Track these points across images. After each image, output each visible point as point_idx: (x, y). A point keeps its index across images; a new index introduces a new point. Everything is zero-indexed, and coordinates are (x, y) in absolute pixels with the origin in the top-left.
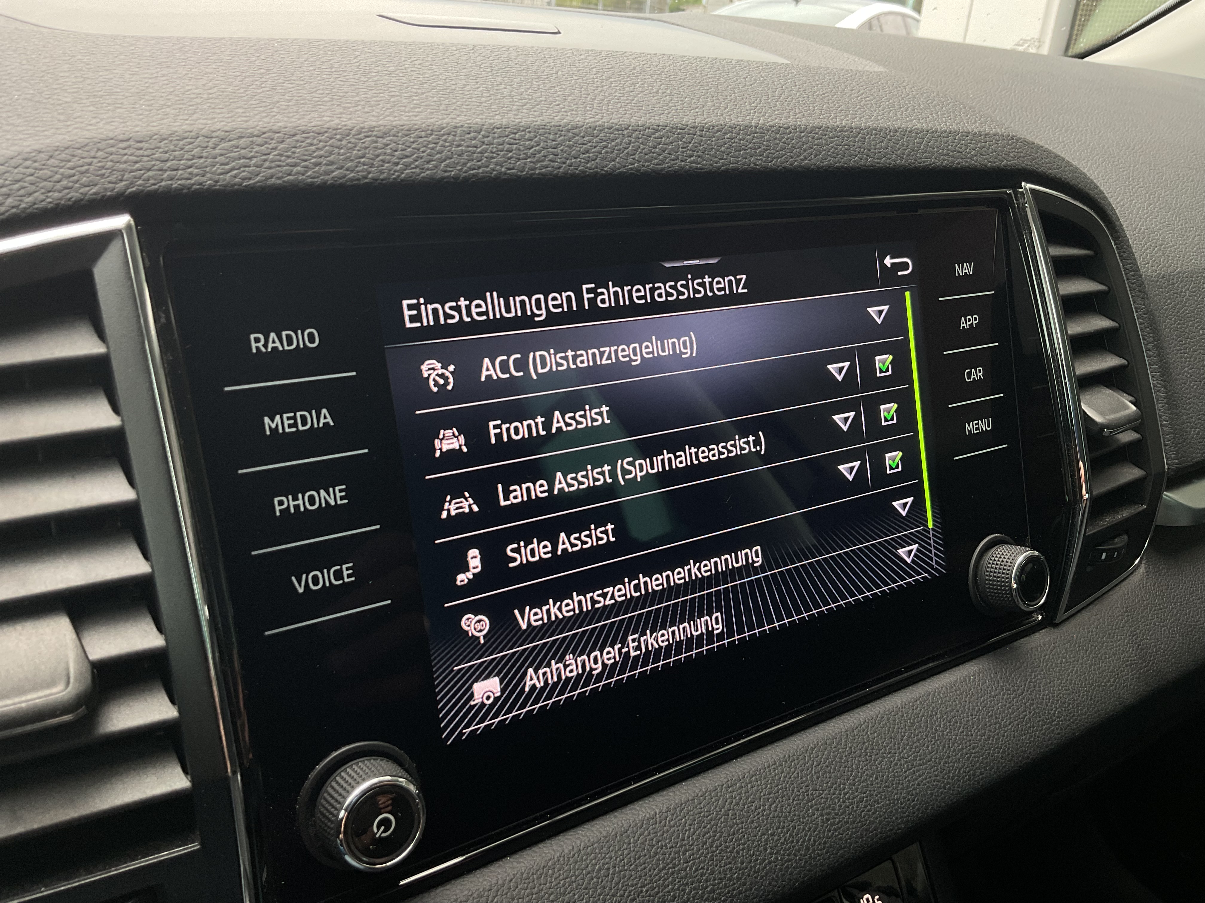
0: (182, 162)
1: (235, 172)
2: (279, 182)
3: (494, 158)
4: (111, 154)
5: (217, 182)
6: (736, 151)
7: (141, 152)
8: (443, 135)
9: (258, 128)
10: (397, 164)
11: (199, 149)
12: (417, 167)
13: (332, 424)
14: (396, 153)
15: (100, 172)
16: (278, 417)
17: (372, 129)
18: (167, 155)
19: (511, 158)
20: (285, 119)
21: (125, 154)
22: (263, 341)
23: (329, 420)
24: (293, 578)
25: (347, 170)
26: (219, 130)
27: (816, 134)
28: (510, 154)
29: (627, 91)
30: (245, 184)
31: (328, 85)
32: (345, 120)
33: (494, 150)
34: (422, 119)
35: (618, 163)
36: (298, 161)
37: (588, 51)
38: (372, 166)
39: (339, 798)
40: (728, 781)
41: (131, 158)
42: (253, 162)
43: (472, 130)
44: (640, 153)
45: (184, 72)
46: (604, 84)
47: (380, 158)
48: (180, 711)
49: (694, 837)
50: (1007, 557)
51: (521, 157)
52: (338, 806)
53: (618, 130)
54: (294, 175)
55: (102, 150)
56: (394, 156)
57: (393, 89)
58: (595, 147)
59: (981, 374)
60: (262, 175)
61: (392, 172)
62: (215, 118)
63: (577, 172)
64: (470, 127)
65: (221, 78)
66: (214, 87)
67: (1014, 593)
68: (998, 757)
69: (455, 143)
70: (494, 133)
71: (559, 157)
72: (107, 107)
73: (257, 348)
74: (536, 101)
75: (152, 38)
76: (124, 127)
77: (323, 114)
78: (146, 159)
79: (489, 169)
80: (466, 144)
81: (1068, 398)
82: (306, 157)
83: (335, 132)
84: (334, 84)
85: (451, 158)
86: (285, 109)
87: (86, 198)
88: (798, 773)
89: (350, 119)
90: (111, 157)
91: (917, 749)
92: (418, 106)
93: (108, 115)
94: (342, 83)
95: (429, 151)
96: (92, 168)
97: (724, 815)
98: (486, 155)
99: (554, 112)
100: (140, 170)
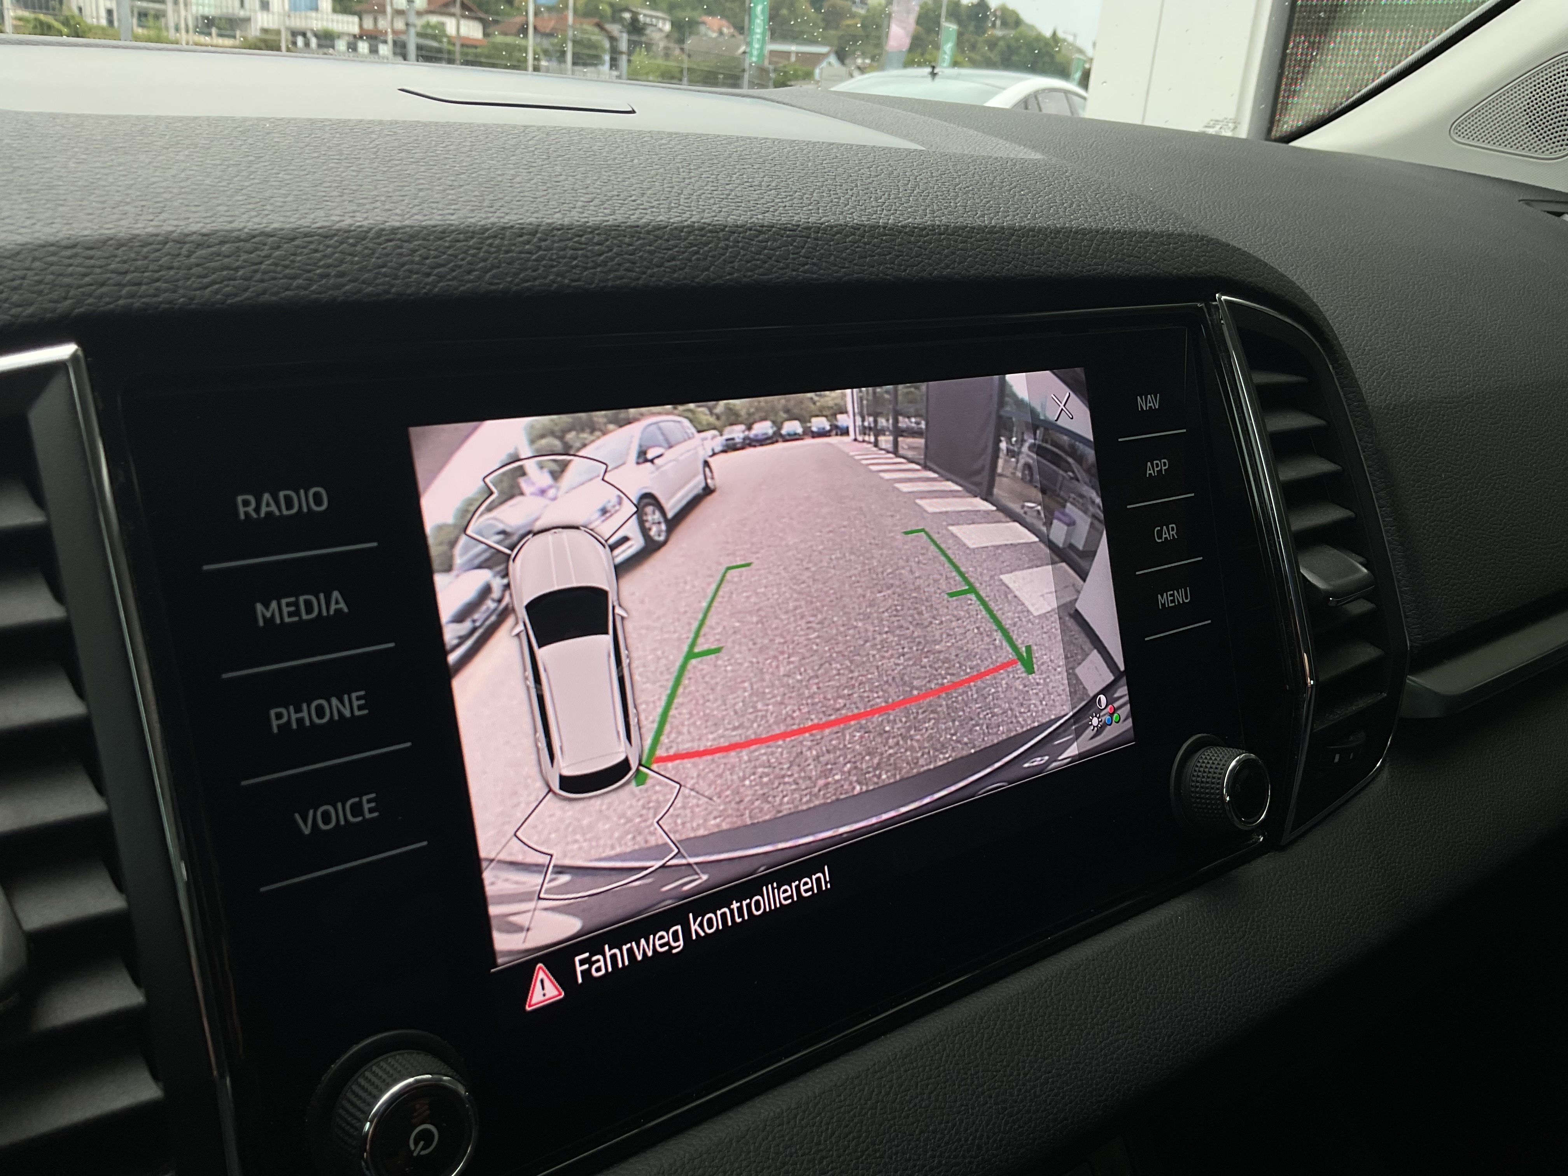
0: (146, 274)
1: (216, 286)
2: (274, 298)
3: (553, 267)
4: (52, 264)
5: (192, 299)
6: (860, 257)
7: (92, 262)
8: (488, 238)
9: (246, 230)
10: (428, 275)
11: (169, 257)
12: (454, 278)
13: (346, 610)
14: (428, 261)
15: (36, 288)
16: (274, 605)
17: (394, 230)
18: (126, 266)
19: (576, 266)
20: (282, 219)
21: (71, 265)
22: (253, 504)
23: (342, 605)
24: (297, 816)
25: (363, 282)
26: (194, 233)
27: (959, 235)
28: (575, 263)
29: (722, 184)
30: (229, 301)
31: (337, 176)
32: (359, 219)
33: (554, 257)
34: (459, 218)
35: (713, 272)
36: (299, 272)
37: (670, 134)
38: (396, 277)
39: (362, 1105)
40: (874, 1064)
41: (79, 269)
42: (240, 273)
43: (524, 231)
44: (741, 260)
45: (147, 161)
46: (692, 174)
47: (407, 267)
48: (147, 996)
49: (833, 1139)
50: (1216, 762)
51: (589, 265)
52: (361, 1116)
53: (711, 231)
54: (293, 290)
55: (40, 259)
56: (424, 264)
57: (421, 181)
58: (684, 252)
59: (1174, 533)
60: (251, 290)
61: (421, 285)
62: (189, 218)
63: (661, 284)
64: (523, 229)
65: (195, 168)
66: (188, 179)
67: (1227, 808)
68: (1216, 1019)
69: (504, 248)
70: (553, 236)
71: (638, 265)
72: (45, 204)
73: (247, 514)
74: (605, 196)
75: (104, 117)
76: (68, 230)
77: (331, 212)
78: (98, 270)
79: (547, 281)
80: (517, 249)
81: (1283, 561)
82: (309, 267)
83: (346, 235)
84: (344, 174)
85: (499, 267)
86: (281, 207)
87: (20, 321)
88: (964, 1050)
89: (366, 218)
90: (53, 268)
91: (1115, 1013)
92: (455, 202)
93: (47, 215)
94: (354, 174)
95: (470, 258)
96: (26, 282)
97: (870, 1109)
98: (544, 262)
99: (631, 210)
100: (91, 285)
